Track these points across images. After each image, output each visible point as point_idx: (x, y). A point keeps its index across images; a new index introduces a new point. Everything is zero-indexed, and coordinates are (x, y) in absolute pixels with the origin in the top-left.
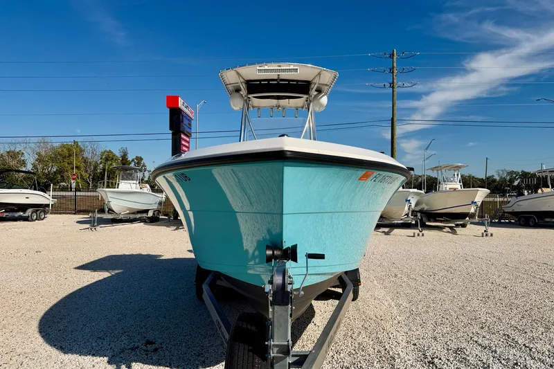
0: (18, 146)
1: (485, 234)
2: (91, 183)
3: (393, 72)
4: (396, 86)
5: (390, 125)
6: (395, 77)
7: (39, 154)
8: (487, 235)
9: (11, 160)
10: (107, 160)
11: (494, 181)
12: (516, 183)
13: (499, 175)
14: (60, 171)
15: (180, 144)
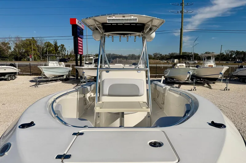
0: (6, 40)
1: (226, 89)
2: (41, 57)
3: (182, 6)
4: (183, 13)
5: (180, 32)
6: (183, 8)
7: (16, 44)
8: (226, 90)
9: (3, 46)
10: (47, 46)
11: (224, 55)
12: (233, 56)
13: (226, 52)
14: (26, 52)
15: (78, 42)
